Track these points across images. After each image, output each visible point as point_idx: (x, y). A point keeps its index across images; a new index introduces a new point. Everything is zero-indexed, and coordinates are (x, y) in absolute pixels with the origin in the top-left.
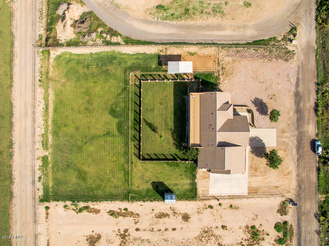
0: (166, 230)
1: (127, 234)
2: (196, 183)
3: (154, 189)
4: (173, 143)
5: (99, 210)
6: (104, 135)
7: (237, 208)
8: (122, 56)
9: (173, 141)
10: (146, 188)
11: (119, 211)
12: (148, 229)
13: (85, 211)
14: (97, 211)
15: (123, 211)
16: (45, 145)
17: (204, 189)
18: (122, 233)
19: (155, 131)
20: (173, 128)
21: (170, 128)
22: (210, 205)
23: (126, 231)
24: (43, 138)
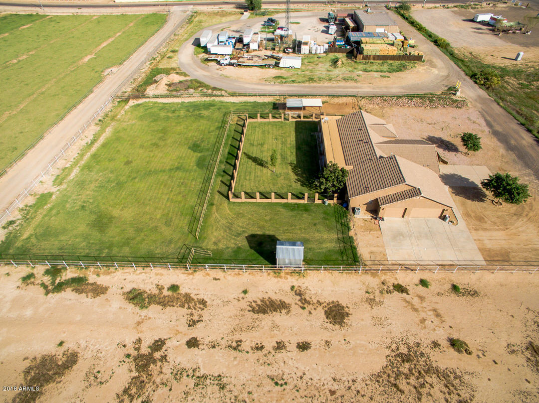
0: (280, 346)
1: (157, 355)
2: (351, 238)
3: (251, 248)
4: (296, 179)
5: (106, 289)
6: (171, 170)
7: (472, 292)
8: (224, 104)
9: (296, 177)
10: (233, 246)
11: (155, 291)
12: (224, 343)
13: (69, 290)
14: (99, 290)
15: (166, 292)
16: (58, 181)
17: (374, 249)
18: (145, 350)
19: (263, 166)
20: (295, 162)
21: (289, 162)
22: (396, 283)
23: (158, 345)
24: (62, 172)
